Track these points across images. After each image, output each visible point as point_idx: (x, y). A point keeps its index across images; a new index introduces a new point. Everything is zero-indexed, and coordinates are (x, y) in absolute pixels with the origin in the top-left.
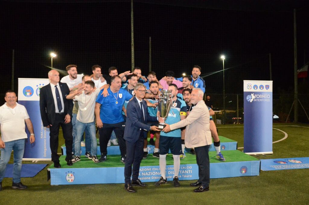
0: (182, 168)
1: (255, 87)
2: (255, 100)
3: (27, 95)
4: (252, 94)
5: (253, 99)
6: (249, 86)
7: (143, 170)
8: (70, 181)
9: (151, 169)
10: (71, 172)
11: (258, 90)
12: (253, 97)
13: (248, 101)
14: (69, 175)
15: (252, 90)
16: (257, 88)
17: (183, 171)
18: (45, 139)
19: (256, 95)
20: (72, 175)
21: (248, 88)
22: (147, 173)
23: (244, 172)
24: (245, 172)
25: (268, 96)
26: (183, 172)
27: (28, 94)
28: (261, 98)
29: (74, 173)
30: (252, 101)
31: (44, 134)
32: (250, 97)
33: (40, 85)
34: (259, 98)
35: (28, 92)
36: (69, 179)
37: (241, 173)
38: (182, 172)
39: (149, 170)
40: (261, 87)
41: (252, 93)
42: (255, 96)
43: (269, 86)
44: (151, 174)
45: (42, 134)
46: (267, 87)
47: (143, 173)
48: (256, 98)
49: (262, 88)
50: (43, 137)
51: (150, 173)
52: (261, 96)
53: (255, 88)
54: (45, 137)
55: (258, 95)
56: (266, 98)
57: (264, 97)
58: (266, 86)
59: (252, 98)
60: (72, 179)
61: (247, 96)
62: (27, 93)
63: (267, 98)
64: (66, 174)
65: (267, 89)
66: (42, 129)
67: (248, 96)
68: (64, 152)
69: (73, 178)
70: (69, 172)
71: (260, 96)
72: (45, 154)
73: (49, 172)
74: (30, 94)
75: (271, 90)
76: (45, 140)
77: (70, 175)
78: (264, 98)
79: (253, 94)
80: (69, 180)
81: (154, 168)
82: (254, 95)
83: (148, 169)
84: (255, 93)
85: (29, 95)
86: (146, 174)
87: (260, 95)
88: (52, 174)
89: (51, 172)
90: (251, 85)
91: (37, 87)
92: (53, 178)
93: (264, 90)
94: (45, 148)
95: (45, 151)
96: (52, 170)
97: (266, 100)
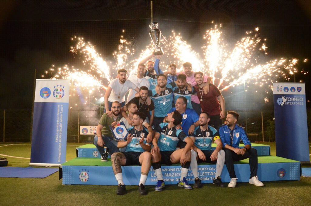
0: (210, 169)
1: (286, 89)
2: (286, 103)
3: (44, 96)
4: (282, 97)
5: (285, 102)
6: (279, 88)
7: (166, 170)
8: (84, 180)
9: (175, 170)
10: (85, 170)
11: (289, 93)
12: (284, 99)
13: (279, 104)
14: (82, 174)
15: (283, 93)
16: (288, 91)
17: (212, 172)
19: (287, 98)
20: (86, 174)
21: (278, 90)
23: (281, 175)
24: (284, 176)
25: (301, 100)
26: (211, 174)
27: (45, 95)
28: (293, 101)
29: (88, 171)
30: (283, 105)
31: (59, 138)
32: (281, 100)
33: (58, 86)
34: (291, 101)
35: (45, 93)
36: (82, 178)
37: (279, 176)
38: (210, 173)
40: (293, 89)
41: (283, 95)
42: (286, 99)
43: (301, 88)
44: (175, 176)
45: (57, 138)
46: (299, 89)
47: (165, 174)
48: (287, 102)
49: (293, 91)
50: (58, 140)
51: (174, 173)
52: (293, 99)
53: (286, 91)
54: (60, 141)
55: (289, 98)
57: (296, 100)
58: (298, 88)
59: (282, 101)
60: (86, 178)
61: (277, 99)
62: (44, 94)
63: (300, 101)
64: (80, 173)
65: (299, 92)
66: (57, 132)
67: (279, 99)
68: (79, 154)
70: (83, 170)
71: (291, 99)
72: (59, 159)
74: (47, 95)
75: (303, 92)
76: (60, 144)
77: (84, 173)
78: (296, 101)
79: (284, 97)
80: (82, 180)
81: (178, 169)
82: (285, 98)
83: (171, 169)
84: (286, 96)
85: (46, 96)
86: (169, 175)
87: (292, 98)
88: (64, 172)
89: (63, 169)
90: (280, 87)
91: (55, 89)
92: (65, 177)
93: (296, 93)
94: (60, 152)
95: (59, 156)
96: (65, 167)
97: (298, 103)
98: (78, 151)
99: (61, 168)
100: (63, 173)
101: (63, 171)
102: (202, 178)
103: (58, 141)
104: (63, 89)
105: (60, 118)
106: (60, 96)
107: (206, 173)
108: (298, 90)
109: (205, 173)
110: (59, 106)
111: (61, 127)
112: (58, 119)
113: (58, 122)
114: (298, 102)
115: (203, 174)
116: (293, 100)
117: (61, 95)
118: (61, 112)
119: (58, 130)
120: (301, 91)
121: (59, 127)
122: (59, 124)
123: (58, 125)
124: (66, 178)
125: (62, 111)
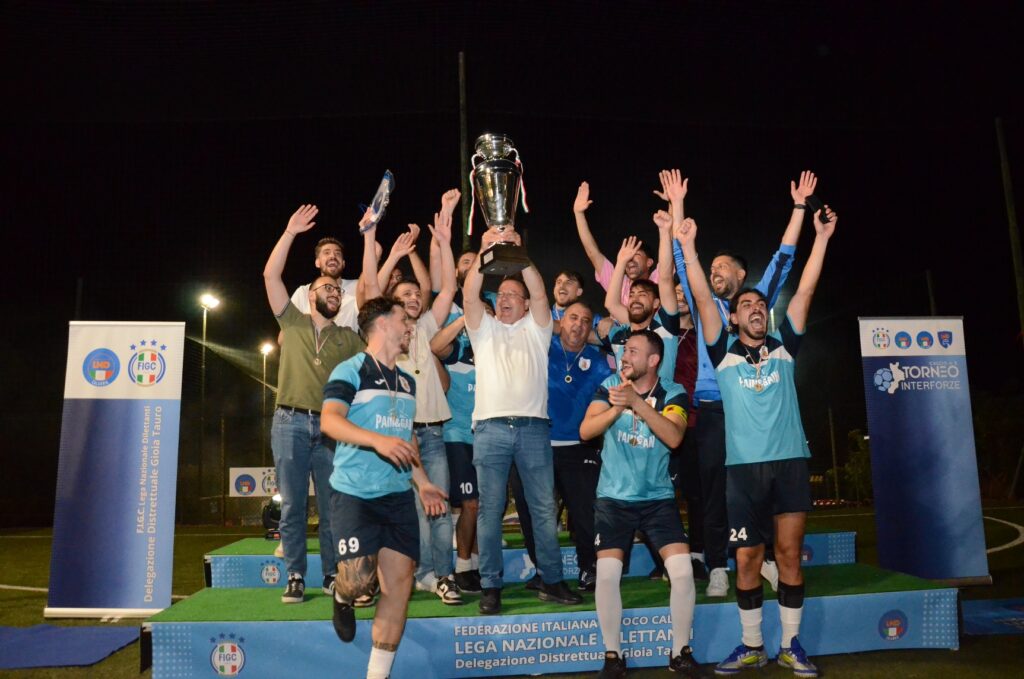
0: (657, 620)
1: (902, 338)
2: (906, 386)
3: (97, 378)
4: (891, 365)
5: (900, 383)
6: (881, 336)
7: (507, 630)
8: (228, 671)
9: (539, 627)
10: (232, 636)
11: (915, 350)
12: (898, 374)
13: (881, 389)
14: (222, 649)
15: (893, 351)
16: (908, 345)
17: (661, 631)
18: (152, 535)
19: (906, 368)
20: (233, 649)
21: (877, 343)
22: (521, 641)
23: (892, 632)
24: (901, 633)
25: (953, 372)
26: (659, 637)
27: (100, 375)
28: (926, 379)
29: (242, 640)
31: (147, 520)
32: (887, 376)
33: (143, 343)
34: (920, 379)
35: (100, 369)
36: (222, 663)
37: (884, 635)
38: (655, 635)
39: (529, 630)
40: (924, 337)
41: (893, 359)
42: (904, 371)
43: (950, 334)
44: (539, 647)
45: (141, 520)
46: (946, 338)
47: (505, 643)
48: (908, 380)
49: (925, 344)
50: (146, 527)
51: (534, 640)
52: (926, 371)
53: (903, 344)
54: (152, 530)
55: (915, 367)
56: (945, 379)
57: (938, 374)
58: (941, 334)
59: (893, 380)
60: (233, 663)
61: (875, 372)
62: (98, 373)
63: (949, 379)
64: (214, 645)
65: (946, 346)
66: (142, 499)
67: (879, 372)
68: (213, 576)
69: (238, 661)
70: (222, 636)
71: (922, 372)
72: (149, 592)
73: (149, 634)
74: (107, 375)
75: (958, 347)
76: (151, 540)
77: (227, 647)
78: (936, 378)
79: (897, 364)
80: (222, 668)
81: (549, 624)
82: (900, 368)
83: (524, 625)
84: (903, 361)
85: (103, 378)
86: (518, 646)
87: (923, 368)
88: (158, 644)
89: (153, 635)
90: (885, 332)
91: (133, 352)
92: (161, 661)
93: (936, 349)
94: (151, 568)
95: (149, 582)
96: (160, 628)
97: (944, 385)
98: (212, 565)
99: (147, 630)
100: (154, 648)
101: (154, 641)
102: (629, 651)
103: (145, 530)
104: (163, 353)
105: (150, 452)
106: (152, 378)
107: (642, 632)
108: (941, 341)
109: (638, 635)
110: (147, 410)
111: (155, 482)
112: (145, 455)
113: (144, 465)
114: (942, 380)
115: (631, 637)
116: (927, 374)
117: (156, 372)
118: (156, 431)
119: (143, 494)
121: (148, 485)
122: (149, 474)
123: (144, 476)
124: (164, 665)
125: (158, 427)
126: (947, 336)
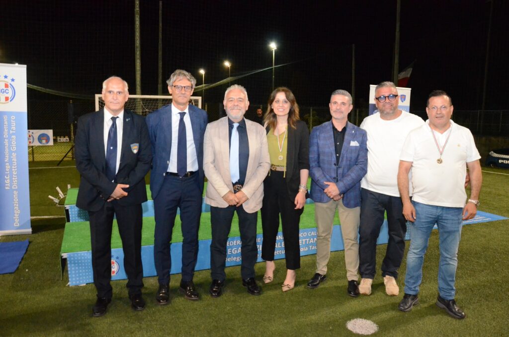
0: (310, 234)
10: (112, 256)
17: (311, 239)
18: (16, 190)
20: (113, 263)
29: (118, 258)
31: (11, 181)
38: (309, 241)
43: (405, 96)
45: (8, 182)
50: (11, 186)
54: (15, 187)
58: (402, 96)
60: (113, 270)
65: (402, 102)
66: (7, 170)
67: (375, 111)
69: (116, 268)
72: (17, 221)
73: (65, 259)
75: (407, 102)
76: (15, 193)
88: (71, 263)
89: (68, 259)
92: (73, 272)
94: (16, 208)
95: (16, 215)
96: (72, 255)
98: (69, 210)
99: (64, 257)
100: (69, 266)
101: (68, 262)
103: (11, 187)
104: (12, 83)
105: (10, 143)
106: (7, 99)
107: (304, 240)
108: (401, 99)
110: (5, 118)
111: (15, 160)
112: (7, 144)
113: (7, 151)
117: (10, 95)
118: (12, 130)
119: (8, 167)
120: (405, 100)
121: (11, 162)
122: (10, 155)
123: (7, 156)
125: (14, 128)
126: (404, 97)
